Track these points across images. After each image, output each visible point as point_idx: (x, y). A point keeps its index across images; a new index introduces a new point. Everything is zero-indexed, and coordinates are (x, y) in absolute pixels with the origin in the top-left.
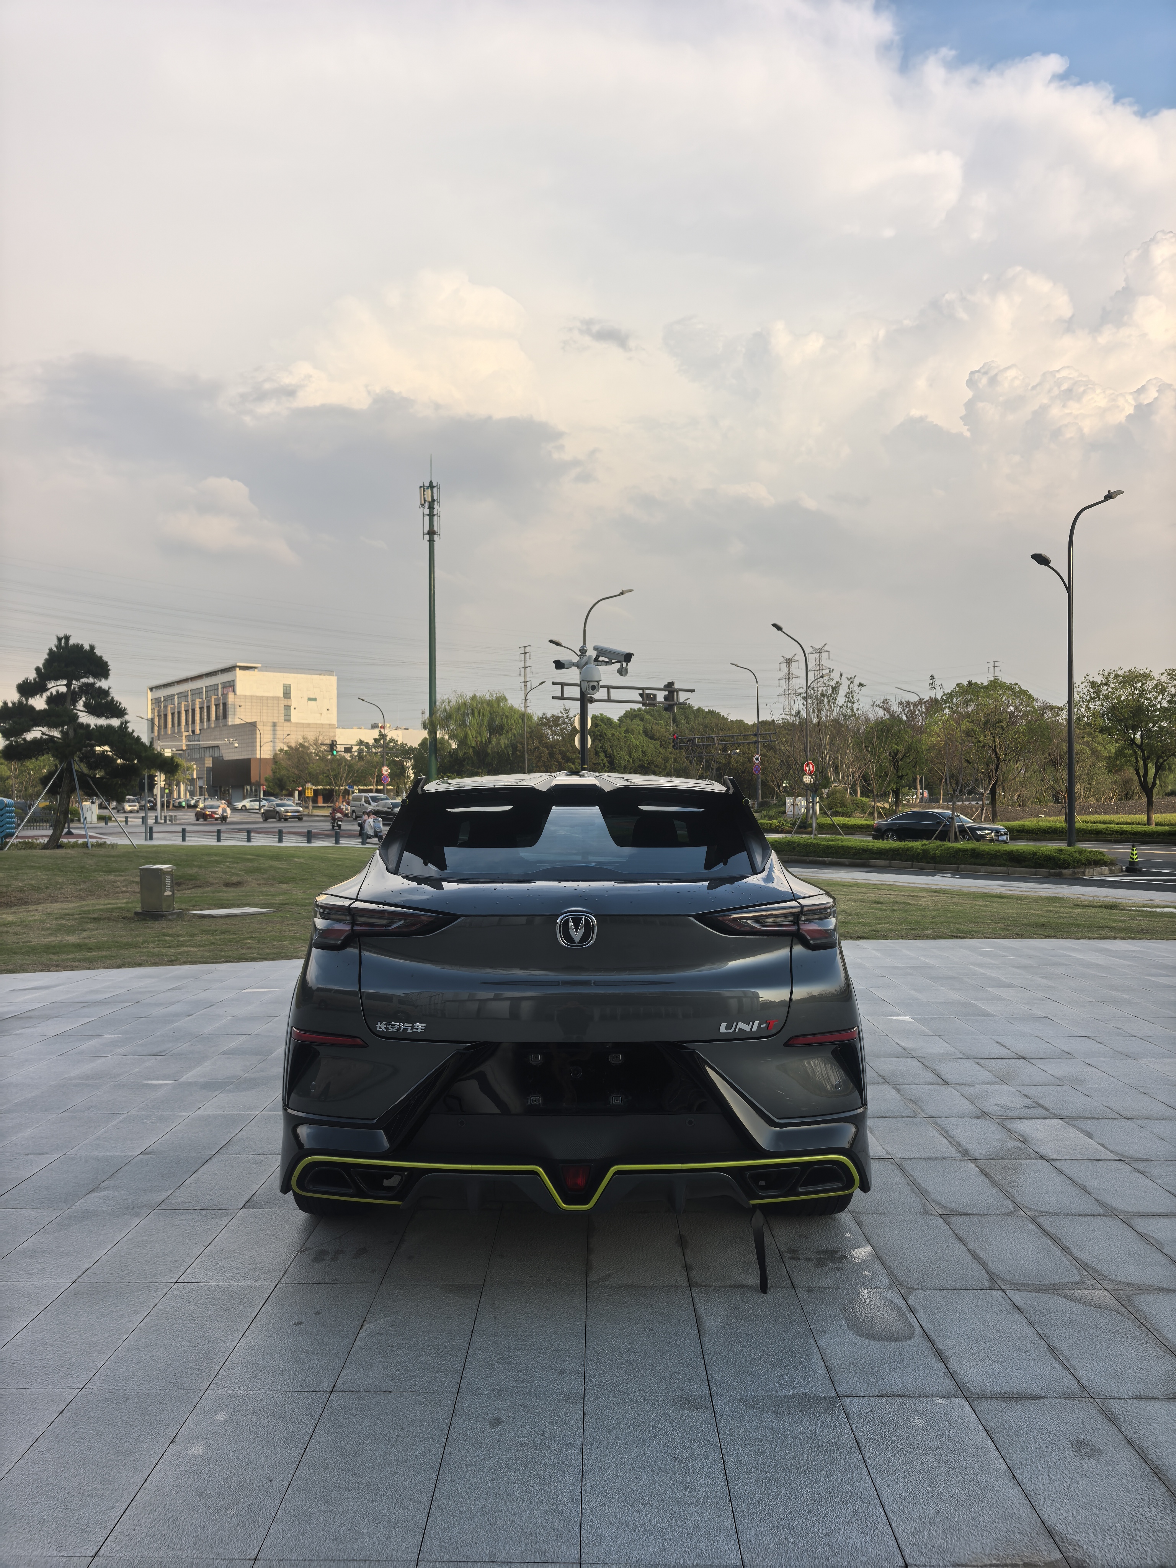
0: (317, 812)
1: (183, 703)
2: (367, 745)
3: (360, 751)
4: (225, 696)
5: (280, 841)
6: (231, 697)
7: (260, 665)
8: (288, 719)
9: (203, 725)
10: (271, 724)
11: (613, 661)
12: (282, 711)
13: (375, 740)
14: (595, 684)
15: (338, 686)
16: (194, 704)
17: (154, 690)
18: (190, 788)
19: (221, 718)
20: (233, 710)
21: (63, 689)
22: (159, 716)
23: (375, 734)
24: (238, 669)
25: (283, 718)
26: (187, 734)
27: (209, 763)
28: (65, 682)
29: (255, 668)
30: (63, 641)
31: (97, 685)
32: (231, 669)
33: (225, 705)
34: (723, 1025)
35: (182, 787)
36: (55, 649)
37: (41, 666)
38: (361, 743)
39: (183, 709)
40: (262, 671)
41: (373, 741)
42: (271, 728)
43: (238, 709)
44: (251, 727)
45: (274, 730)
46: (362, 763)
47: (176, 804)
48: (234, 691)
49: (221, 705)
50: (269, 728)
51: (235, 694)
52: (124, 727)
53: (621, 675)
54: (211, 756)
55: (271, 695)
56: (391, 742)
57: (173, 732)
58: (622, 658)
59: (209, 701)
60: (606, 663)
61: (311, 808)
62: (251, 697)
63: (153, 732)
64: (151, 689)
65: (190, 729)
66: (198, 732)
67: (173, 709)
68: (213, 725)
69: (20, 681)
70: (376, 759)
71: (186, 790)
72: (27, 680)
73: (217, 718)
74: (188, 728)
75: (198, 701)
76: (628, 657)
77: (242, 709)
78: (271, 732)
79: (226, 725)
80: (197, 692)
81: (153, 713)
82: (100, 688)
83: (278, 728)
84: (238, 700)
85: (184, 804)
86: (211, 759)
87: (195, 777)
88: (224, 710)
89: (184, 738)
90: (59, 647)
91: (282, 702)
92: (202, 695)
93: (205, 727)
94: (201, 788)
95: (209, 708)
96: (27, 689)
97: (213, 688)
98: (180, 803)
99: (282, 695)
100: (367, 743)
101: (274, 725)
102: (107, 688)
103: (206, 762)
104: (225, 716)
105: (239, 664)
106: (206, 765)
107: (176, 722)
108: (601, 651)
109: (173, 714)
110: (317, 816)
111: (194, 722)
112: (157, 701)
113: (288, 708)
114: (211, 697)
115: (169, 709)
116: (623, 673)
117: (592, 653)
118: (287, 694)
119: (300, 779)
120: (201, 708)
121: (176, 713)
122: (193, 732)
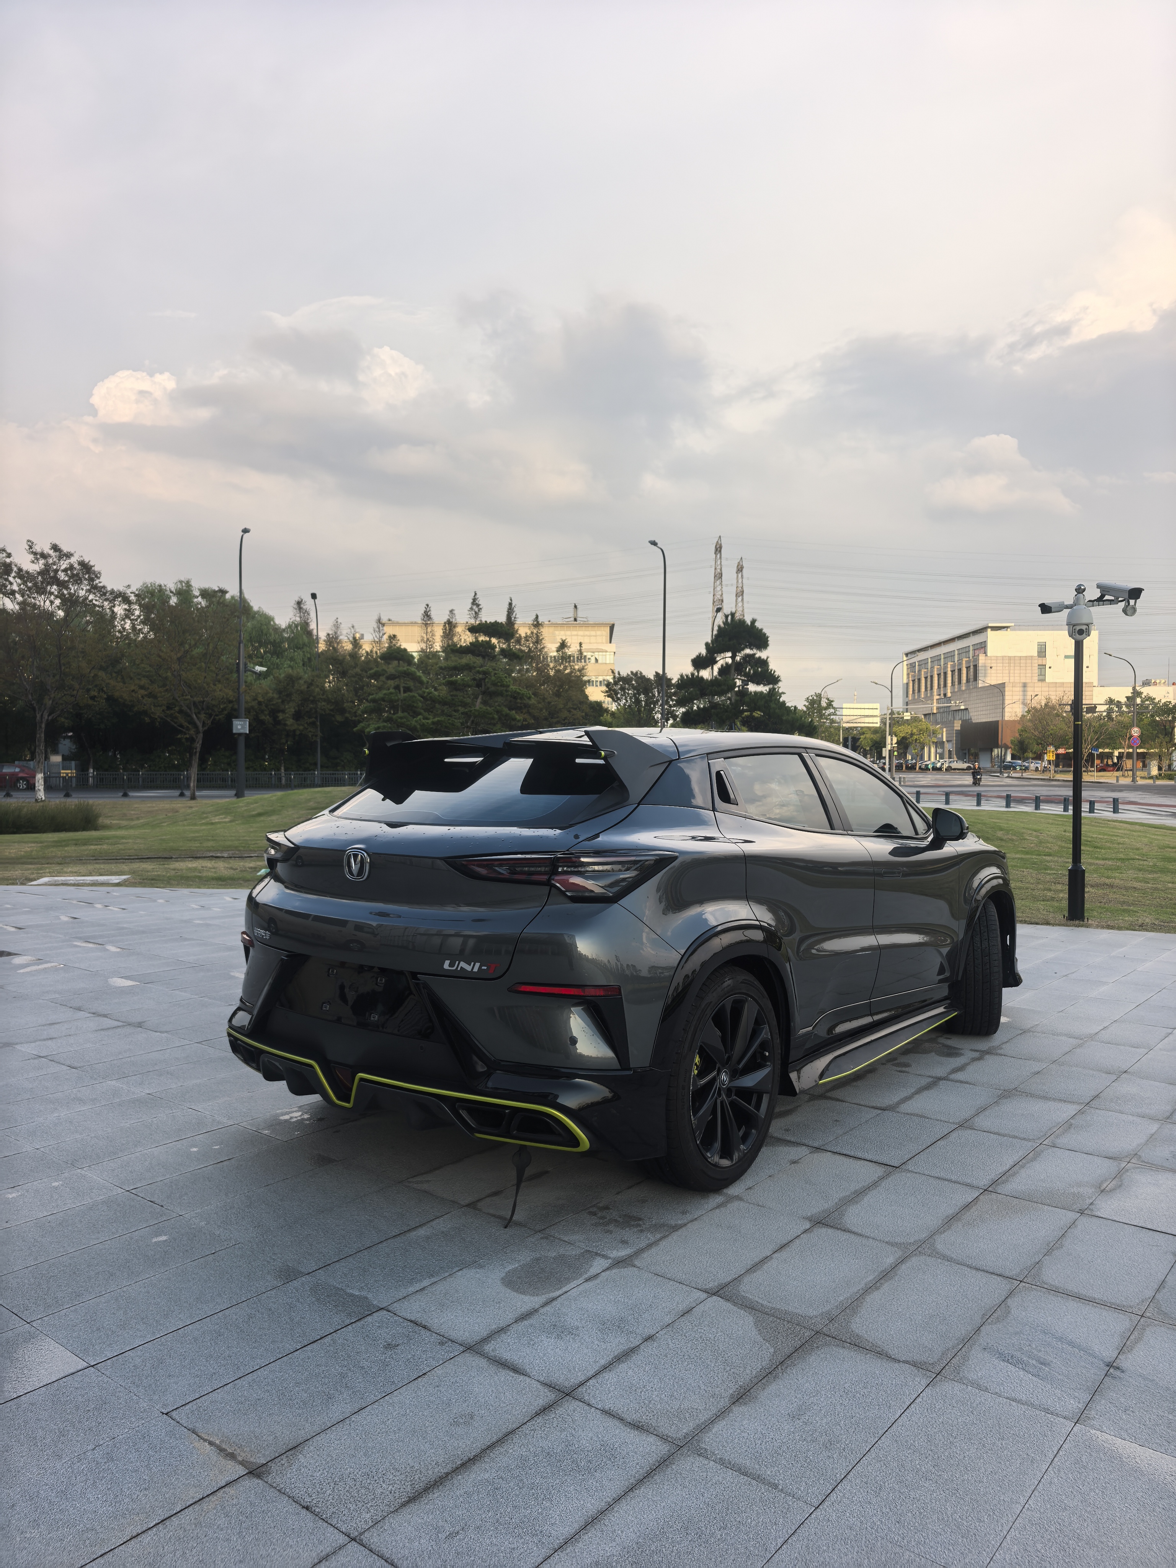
0: (1059, 777)
1: (936, 667)
2: (1119, 704)
3: (1110, 711)
4: (976, 659)
5: (979, 804)
6: (982, 659)
7: (1013, 624)
8: (1042, 678)
9: (954, 688)
10: (1021, 685)
11: (1120, 599)
12: (1036, 671)
13: (1127, 698)
14: (1084, 627)
15: (1099, 640)
16: (946, 667)
17: (909, 655)
18: (939, 751)
19: (972, 680)
20: (983, 671)
21: (730, 661)
22: (913, 681)
23: (1128, 691)
24: (989, 630)
25: (1037, 678)
26: (938, 697)
27: (957, 726)
28: (729, 654)
29: (1007, 627)
30: (729, 618)
31: (757, 656)
32: (982, 630)
33: (975, 666)
34: (447, 963)
35: (933, 750)
36: (722, 625)
37: (710, 642)
38: (1111, 701)
39: (936, 673)
40: (1015, 630)
41: (1126, 699)
42: (1021, 689)
43: (989, 671)
44: (1000, 689)
45: (1024, 691)
46: (1110, 724)
47: (923, 767)
48: (985, 653)
49: (972, 667)
50: (1019, 689)
51: (986, 655)
52: (774, 695)
53: (1126, 614)
54: (961, 719)
55: (1024, 654)
56: (1147, 700)
57: (926, 697)
58: (1127, 596)
59: (960, 664)
60: (1111, 602)
61: (1052, 772)
62: (1003, 657)
63: (907, 697)
64: (907, 655)
65: (942, 693)
66: (949, 695)
67: (926, 673)
68: (964, 688)
69: (694, 656)
70: (1125, 719)
71: (936, 753)
72: (700, 654)
73: (968, 681)
74: (940, 691)
75: (950, 664)
76: (1135, 593)
77: (993, 671)
78: (1021, 693)
79: (976, 687)
80: (950, 656)
81: (908, 678)
82: (760, 657)
83: (1029, 689)
84: (989, 661)
85: (930, 767)
86: (960, 722)
87: (944, 740)
88: (975, 672)
89: (935, 701)
90: (726, 623)
91: (1036, 661)
92: (954, 659)
93: (956, 690)
94: (950, 751)
95: (960, 670)
96: (699, 663)
97: (964, 651)
98: (927, 765)
99: (1036, 654)
100: (1118, 701)
101: (1025, 685)
102: (765, 658)
103: (955, 725)
104: (976, 678)
105: (990, 625)
106: (955, 728)
107: (929, 686)
108: (1104, 590)
109: (926, 678)
110: (1059, 780)
111: (945, 685)
112: (911, 666)
113: (1042, 667)
114: (962, 659)
115: (923, 673)
116: (1128, 612)
117: (1093, 593)
118: (1042, 651)
119: (1043, 743)
120: (953, 671)
121: (929, 677)
122: (945, 695)
